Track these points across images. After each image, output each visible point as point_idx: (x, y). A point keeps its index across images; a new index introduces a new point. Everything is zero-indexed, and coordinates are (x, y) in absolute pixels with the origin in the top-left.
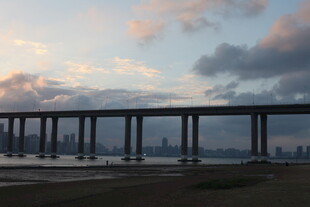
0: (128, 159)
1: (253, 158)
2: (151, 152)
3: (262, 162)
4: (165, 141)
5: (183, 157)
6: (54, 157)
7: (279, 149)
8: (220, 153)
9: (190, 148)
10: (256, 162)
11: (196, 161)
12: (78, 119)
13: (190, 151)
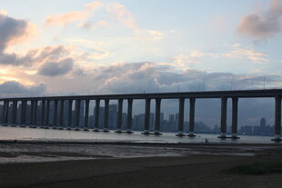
0: (223, 138)
4: (263, 121)
5: (276, 136)
6: (157, 134)
12: (178, 100)
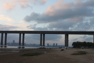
1: (41, 47)
2: (9, 45)
3: (43, 48)
4: (14, 41)
5: (19, 46)
7: (48, 44)
8: (31, 45)
9: (21, 43)
10: (41, 48)
11: (23, 47)
13: (21, 44)
